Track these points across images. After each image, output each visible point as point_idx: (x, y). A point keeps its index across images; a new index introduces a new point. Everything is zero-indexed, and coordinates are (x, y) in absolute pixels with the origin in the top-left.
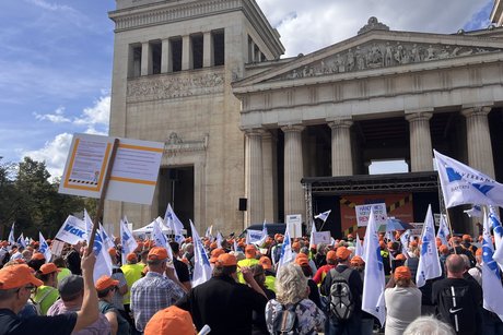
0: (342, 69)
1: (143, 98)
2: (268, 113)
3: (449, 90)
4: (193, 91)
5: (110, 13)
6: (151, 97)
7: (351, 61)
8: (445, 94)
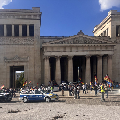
2: (52, 53)
3: (96, 51)
4: (24, 43)
6: (8, 43)
7: (75, 41)
8: (95, 52)
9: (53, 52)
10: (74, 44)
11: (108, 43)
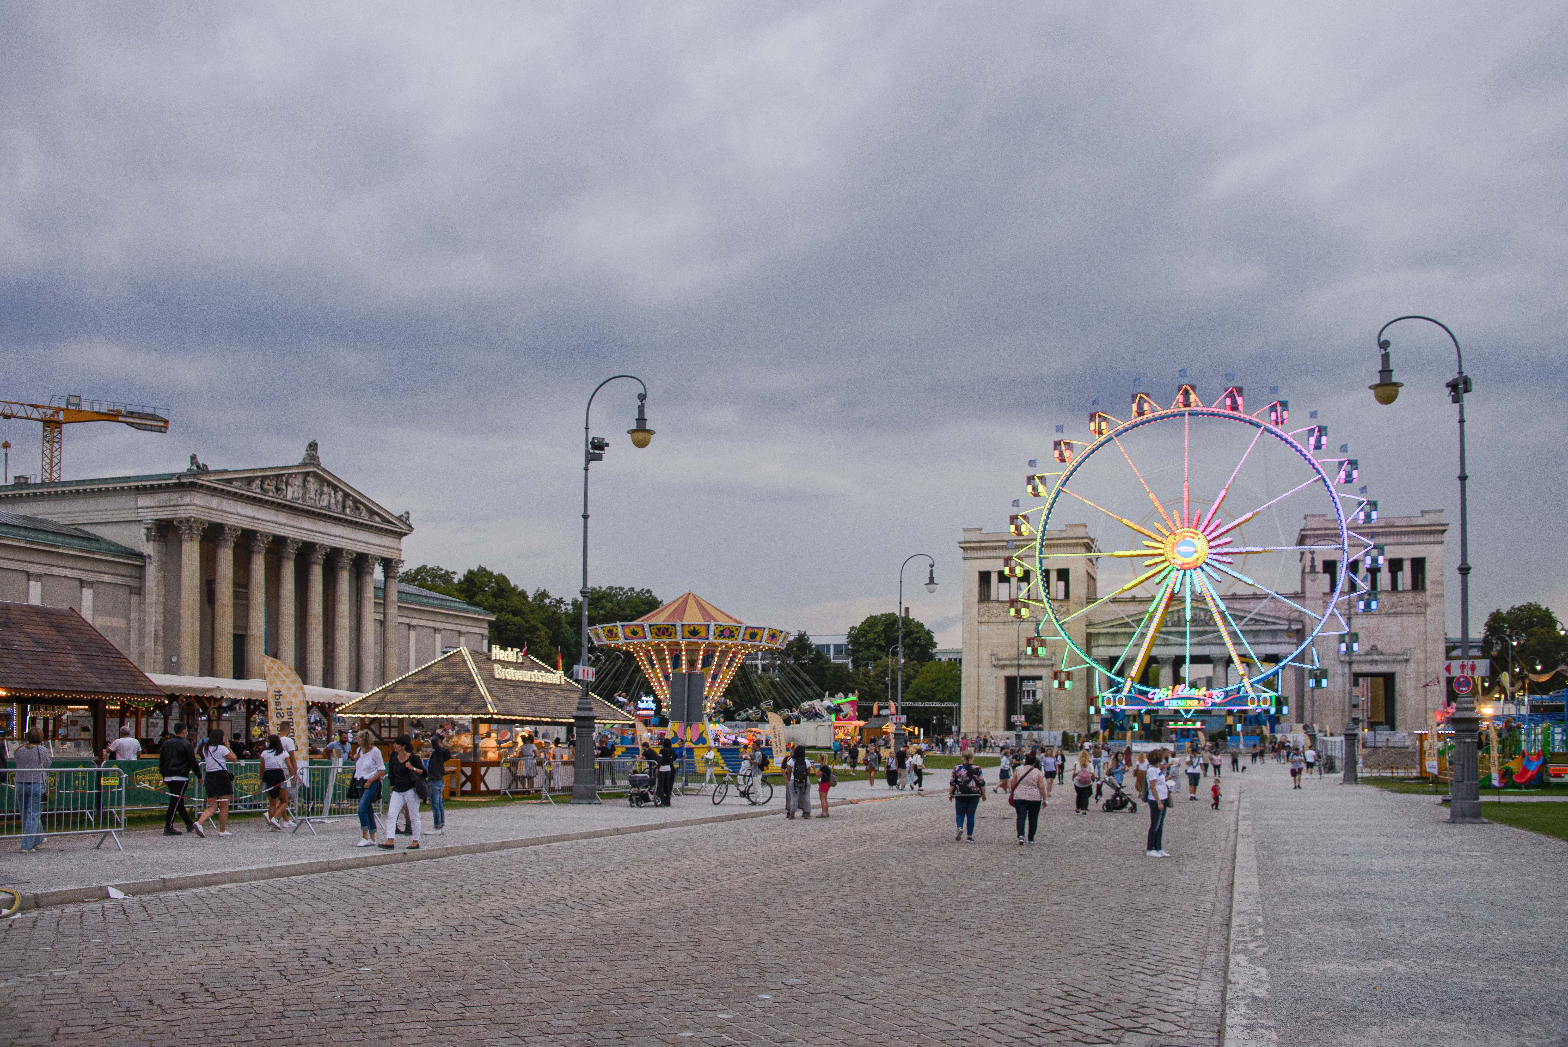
0: (1169, 624)
1: (994, 619)
5: (960, 543)
6: (1001, 619)
7: (1176, 619)
9: (1116, 646)
10: (1173, 626)
11: (1274, 623)
